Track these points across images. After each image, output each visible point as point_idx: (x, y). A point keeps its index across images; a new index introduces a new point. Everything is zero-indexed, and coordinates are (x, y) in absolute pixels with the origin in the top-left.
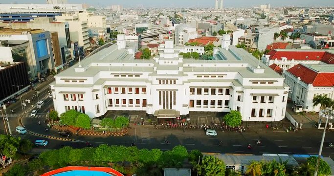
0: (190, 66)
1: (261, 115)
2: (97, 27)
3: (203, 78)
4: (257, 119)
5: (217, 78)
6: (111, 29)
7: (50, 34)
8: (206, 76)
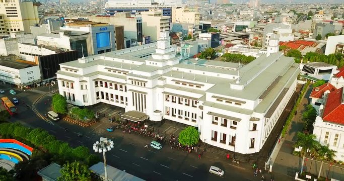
0: (179, 70)
1: (224, 141)
2: (189, 22)
3: (181, 85)
4: (217, 144)
5: (194, 87)
6: (212, 26)
7: (115, 27)
8: (184, 84)
